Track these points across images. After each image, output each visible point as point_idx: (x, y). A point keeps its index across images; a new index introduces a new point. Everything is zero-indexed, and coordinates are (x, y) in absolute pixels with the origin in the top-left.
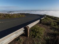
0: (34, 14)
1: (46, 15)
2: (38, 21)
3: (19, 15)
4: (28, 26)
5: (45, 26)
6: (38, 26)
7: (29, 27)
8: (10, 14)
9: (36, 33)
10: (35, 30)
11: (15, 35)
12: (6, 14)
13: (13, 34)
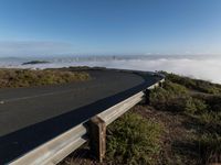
0: (122, 71)
2: (138, 98)
3: (67, 76)
5: (164, 114)
6: (139, 118)
7: (102, 122)
8: (34, 72)
9: (129, 143)
10: (126, 132)
11: (48, 154)
12: (18, 72)
13: (42, 152)
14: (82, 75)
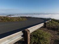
0: (37, 18)
1: (51, 18)
2: (42, 25)
4: (28, 29)
5: (51, 31)
6: (42, 31)
9: (39, 39)
10: (38, 35)
14: (24, 19)
